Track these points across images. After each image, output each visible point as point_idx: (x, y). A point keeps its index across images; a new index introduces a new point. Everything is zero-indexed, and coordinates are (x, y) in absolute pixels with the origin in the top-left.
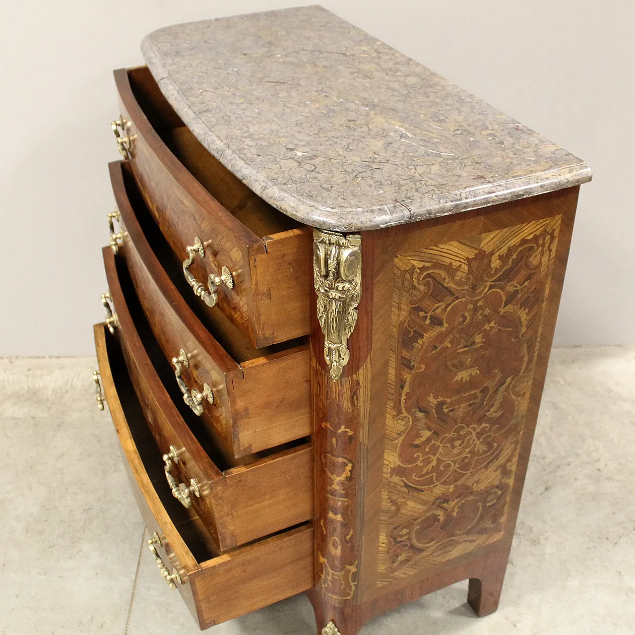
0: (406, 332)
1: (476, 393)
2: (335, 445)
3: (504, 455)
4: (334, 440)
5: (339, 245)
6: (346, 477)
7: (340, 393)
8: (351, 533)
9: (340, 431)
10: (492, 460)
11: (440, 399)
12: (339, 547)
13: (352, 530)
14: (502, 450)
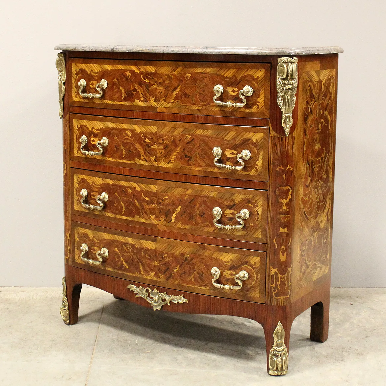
0: (305, 114)
1: (320, 160)
2: (285, 179)
3: (327, 206)
4: (284, 176)
5: (291, 62)
6: (289, 199)
7: (288, 144)
8: (290, 241)
9: (287, 168)
10: (324, 208)
11: (312, 159)
12: (285, 253)
13: (291, 239)
14: (326, 203)
